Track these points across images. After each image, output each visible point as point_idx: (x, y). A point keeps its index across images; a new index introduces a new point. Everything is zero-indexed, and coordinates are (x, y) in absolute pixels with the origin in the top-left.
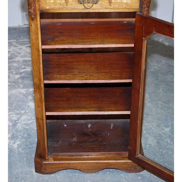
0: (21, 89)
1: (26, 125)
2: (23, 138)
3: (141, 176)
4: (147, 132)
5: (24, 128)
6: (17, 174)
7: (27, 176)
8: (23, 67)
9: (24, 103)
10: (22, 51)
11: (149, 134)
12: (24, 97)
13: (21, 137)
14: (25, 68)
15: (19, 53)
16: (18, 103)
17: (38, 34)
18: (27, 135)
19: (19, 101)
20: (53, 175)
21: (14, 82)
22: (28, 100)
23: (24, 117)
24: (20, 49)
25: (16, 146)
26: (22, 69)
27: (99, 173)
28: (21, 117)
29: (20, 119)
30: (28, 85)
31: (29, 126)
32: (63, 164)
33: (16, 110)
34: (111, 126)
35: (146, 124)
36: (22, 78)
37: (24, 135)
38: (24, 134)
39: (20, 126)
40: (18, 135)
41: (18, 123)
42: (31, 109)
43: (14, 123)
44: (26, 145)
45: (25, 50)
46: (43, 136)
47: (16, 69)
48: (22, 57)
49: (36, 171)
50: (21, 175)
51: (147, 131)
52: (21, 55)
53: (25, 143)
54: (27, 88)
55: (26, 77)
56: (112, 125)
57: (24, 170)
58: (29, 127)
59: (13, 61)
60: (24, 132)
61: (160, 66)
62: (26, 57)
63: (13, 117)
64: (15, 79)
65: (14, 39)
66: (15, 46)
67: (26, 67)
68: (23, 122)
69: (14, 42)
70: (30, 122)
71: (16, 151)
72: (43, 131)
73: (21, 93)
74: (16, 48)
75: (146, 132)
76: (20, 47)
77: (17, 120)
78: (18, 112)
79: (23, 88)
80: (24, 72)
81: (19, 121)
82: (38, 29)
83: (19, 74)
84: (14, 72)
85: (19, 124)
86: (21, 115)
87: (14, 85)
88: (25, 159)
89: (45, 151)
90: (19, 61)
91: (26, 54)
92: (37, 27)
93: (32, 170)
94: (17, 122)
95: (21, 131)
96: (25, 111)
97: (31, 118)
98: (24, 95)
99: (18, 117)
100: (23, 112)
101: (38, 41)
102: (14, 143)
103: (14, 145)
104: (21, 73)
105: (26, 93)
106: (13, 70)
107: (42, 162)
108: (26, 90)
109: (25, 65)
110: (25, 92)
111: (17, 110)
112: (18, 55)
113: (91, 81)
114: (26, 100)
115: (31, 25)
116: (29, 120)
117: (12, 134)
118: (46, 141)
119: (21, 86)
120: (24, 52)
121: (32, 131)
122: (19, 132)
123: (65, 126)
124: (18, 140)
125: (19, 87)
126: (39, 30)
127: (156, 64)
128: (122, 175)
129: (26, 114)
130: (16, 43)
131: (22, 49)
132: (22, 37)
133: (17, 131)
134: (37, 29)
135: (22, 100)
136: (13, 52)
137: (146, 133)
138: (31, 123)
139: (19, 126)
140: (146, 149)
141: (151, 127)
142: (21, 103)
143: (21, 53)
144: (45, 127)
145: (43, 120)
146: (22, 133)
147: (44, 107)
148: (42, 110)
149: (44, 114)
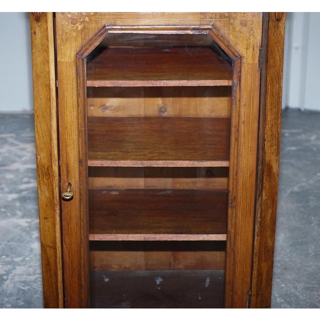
0: (18, 218)
1: (23, 284)
4: (285, 300)
5: (19, 290)
8: (26, 180)
9: (22, 244)
11: (289, 303)
12: (24, 234)
13: (9, 306)
14: (29, 182)
15: (20, 157)
16: (11, 243)
17: (47, 52)
18: (23, 301)
19: (12, 240)
21: (5, 207)
22: (31, 238)
23: (19, 270)
24: (23, 149)
26: (22, 183)
28: (15, 269)
29: (11, 273)
30: (33, 211)
31: (30, 285)
33: (4, 257)
34: (205, 281)
35: (283, 285)
36: (23, 200)
37: (18, 301)
38: (18, 299)
39: (11, 286)
40: (4, 302)
41: (7, 279)
42: (35, 255)
46: (54, 286)
47: (11, 184)
48: (25, 163)
51: (285, 297)
52: (24, 159)
54: (31, 218)
55: (29, 199)
56: (208, 280)
58: (29, 287)
59: (6, 170)
60: (19, 297)
61: (311, 182)
64: (6, 201)
65: (11, 132)
66: (12, 144)
67: (32, 181)
68: (17, 279)
69: (11, 137)
70: (32, 278)
73: (17, 226)
74: (13, 149)
75: (282, 301)
76: (22, 146)
77: (5, 275)
78: (8, 259)
79: (23, 217)
80: (25, 190)
81: (8, 276)
82: (49, 39)
83: (17, 193)
84: (6, 190)
85: (8, 281)
86: (14, 265)
87: (5, 212)
90: (17, 170)
92: (47, 36)
94: (5, 277)
95: (11, 295)
96: (24, 259)
98: (24, 229)
99: (7, 269)
100: (18, 259)
101: (49, 68)
104: (21, 191)
105: (29, 227)
106: (4, 186)
108: (29, 220)
109: (30, 177)
110: (27, 225)
111: (7, 256)
112: (17, 159)
113: (161, 164)
114: (28, 238)
115: (35, 33)
116: (30, 275)
119: (19, 213)
120: (30, 154)
121: (36, 296)
122: (8, 297)
123: (107, 280)
125: (14, 215)
126: (50, 43)
127: (304, 180)
129: (24, 263)
130: (16, 139)
132: (29, 129)
133: (3, 294)
134: (47, 39)
135: (19, 240)
136: (7, 155)
137: (282, 303)
138: (35, 281)
139: (8, 286)
141: (293, 291)
142: (15, 244)
143: (23, 156)
144: (60, 265)
145: (55, 248)
146: (14, 298)
147: (58, 219)
148: (54, 224)
149: (58, 235)
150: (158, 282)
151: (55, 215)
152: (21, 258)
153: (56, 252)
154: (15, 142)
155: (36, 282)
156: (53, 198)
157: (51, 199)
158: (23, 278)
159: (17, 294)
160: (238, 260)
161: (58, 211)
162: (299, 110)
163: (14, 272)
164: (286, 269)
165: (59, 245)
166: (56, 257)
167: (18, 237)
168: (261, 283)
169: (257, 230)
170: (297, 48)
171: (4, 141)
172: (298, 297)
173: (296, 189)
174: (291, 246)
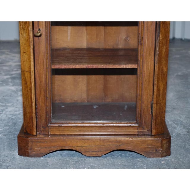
0: (10, 86)
1: (12, 115)
2: (6, 125)
3: (165, 160)
5: (9, 118)
7: (6, 158)
9: (12, 98)
10: (16, 58)
11: (177, 124)
12: (13, 93)
13: (3, 125)
14: (17, 71)
15: (12, 60)
16: (5, 97)
18: (12, 123)
20: (42, 158)
21: (2, 81)
22: (18, 95)
23: (10, 109)
24: (14, 56)
26: (13, 71)
27: (106, 157)
28: (7, 108)
29: (4, 110)
30: (19, 83)
31: (16, 116)
32: (56, 142)
35: (173, 116)
36: (13, 78)
37: (9, 123)
39: (5, 116)
41: (2, 113)
44: (10, 132)
47: (7, 71)
49: (19, 154)
52: (14, 61)
53: (8, 130)
55: (17, 78)
57: (3, 153)
58: (16, 117)
59: (3, 65)
60: (9, 121)
61: (189, 71)
64: (3, 79)
66: (7, 54)
68: (8, 113)
69: (8, 51)
70: (18, 113)
72: (31, 89)
73: (9, 90)
74: (8, 56)
79: (13, 85)
80: (15, 74)
81: (3, 112)
83: (9, 75)
84: (3, 74)
87: (2, 84)
88: (6, 144)
89: (33, 122)
90: (10, 66)
93: (14, 153)
95: (4, 120)
96: (13, 104)
98: (14, 91)
99: (2, 109)
100: (10, 104)
104: (12, 74)
106: (2, 72)
107: (27, 138)
110: (15, 89)
111: (3, 103)
112: (10, 60)
114: (15, 95)
118: (33, 105)
119: (11, 84)
121: (20, 121)
122: (2, 121)
123: (63, 107)
125: (7, 84)
128: (138, 160)
129: (13, 106)
135: (10, 96)
136: (4, 59)
141: (179, 118)
142: (8, 97)
143: (14, 59)
144: (33, 83)
145: (30, 72)
146: (6, 122)
147: (32, 52)
148: (29, 56)
149: (32, 63)
150: (95, 107)
151: (30, 50)
152: (11, 104)
153: (31, 75)
154: (9, 53)
155: (20, 115)
156: (29, 38)
157: (28, 39)
158: (12, 113)
159: (8, 120)
160: (144, 80)
161: (32, 47)
162: (181, 40)
163: (6, 110)
164: (174, 109)
165: (32, 70)
166: (31, 78)
168: (159, 96)
169: (156, 60)
171: (3, 53)
172: (182, 121)
173: (180, 74)
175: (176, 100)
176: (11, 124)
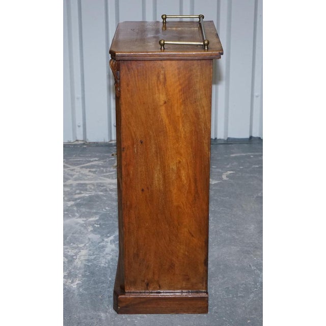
0: (77, 218)
1: (87, 262)
2: (83, 276)
5: (85, 265)
6: (79, 319)
7: (92, 320)
8: (78, 191)
9: (83, 235)
10: (75, 173)
12: (82, 229)
13: (80, 275)
14: (80, 193)
15: (72, 175)
16: (75, 235)
19: (75, 233)
22: (88, 231)
23: (83, 252)
24: (73, 170)
25: (75, 286)
26: (76, 194)
28: (80, 252)
30: (86, 213)
33: (72, 244)
35: (255, 259)
36: (78, 205)
37: (86, 272)
39: (80, 263)
40: (77, 273)
42: (92, 243)
43: (70, 259)
45: (80, 172)
47: (69, 194)
48: (76, 180)
50: (85, 320)
52: (74, 177)
53: (87, 283)
54: (86, 217)
55: (82, 204)
57: (89, 314)
58: (91, 263)
60: (86, 270)
62: (81, 180)
63: (69, 252)
64: (67, 206)
67: (82, 192)
68: (82, 258)
70: (93, 257)
71: (76, 292)
73: (77, 223)
75: (255, 268)
76: (72, 167)
77: (74, 256)
78: (74, 246)
79: (80, 217)
80: (79, 199)
81: (76, 256)
83: (73, 201)
85: (77, 260)
86: (79, 249)
87: (67, 214)
88: (88, 301)
90: (71, 185)
91: (81, 176)
93: (99, 314)
94: (75, 257)
95: (80, 268)
96: (85, 245)
97: (94, 252)
98: (82, 225)
99: (75, 252)
100: (81, 245)
102: (72, 282)
103: (72, 285)
104: (76, 199)
105: (85, 224)
108: (85, 219)
109: (81, 190)
110: (83, 222)
111: (74, 243)
112: (71, 178)
114: (85, 231)
116: (91, 256)
117: (68, 272)
119: (77, 214)
120: (78, 173)
122: (78, 270)
124: (77, 279)
125: (74, 216)
129: (86, 248)
130: (66, 163)
131: (76, 171)
132: (74, 156)
133: (75, 268)
135: (80, 232)
139: (78, 263)
140: (257, 288)
142: (78, 235)
143: (74, 175)
146: (83, 270)
152: (83, 245)
158: (87, 258)
159: (85, 268)
163: (80, 254)
164: (256, 248)
167: (79, 231)
170: (257, 97)
174: (259, 233)
175: (257, 236)
176: (89, 274)
